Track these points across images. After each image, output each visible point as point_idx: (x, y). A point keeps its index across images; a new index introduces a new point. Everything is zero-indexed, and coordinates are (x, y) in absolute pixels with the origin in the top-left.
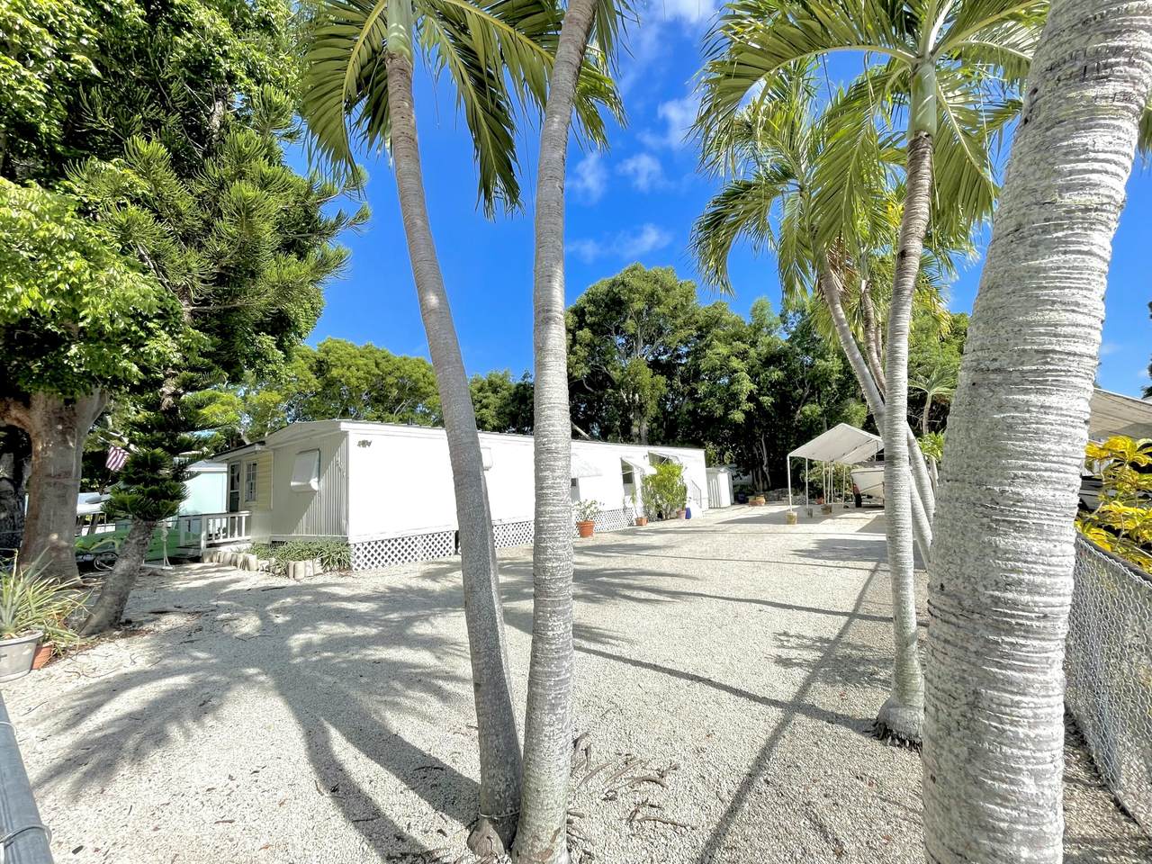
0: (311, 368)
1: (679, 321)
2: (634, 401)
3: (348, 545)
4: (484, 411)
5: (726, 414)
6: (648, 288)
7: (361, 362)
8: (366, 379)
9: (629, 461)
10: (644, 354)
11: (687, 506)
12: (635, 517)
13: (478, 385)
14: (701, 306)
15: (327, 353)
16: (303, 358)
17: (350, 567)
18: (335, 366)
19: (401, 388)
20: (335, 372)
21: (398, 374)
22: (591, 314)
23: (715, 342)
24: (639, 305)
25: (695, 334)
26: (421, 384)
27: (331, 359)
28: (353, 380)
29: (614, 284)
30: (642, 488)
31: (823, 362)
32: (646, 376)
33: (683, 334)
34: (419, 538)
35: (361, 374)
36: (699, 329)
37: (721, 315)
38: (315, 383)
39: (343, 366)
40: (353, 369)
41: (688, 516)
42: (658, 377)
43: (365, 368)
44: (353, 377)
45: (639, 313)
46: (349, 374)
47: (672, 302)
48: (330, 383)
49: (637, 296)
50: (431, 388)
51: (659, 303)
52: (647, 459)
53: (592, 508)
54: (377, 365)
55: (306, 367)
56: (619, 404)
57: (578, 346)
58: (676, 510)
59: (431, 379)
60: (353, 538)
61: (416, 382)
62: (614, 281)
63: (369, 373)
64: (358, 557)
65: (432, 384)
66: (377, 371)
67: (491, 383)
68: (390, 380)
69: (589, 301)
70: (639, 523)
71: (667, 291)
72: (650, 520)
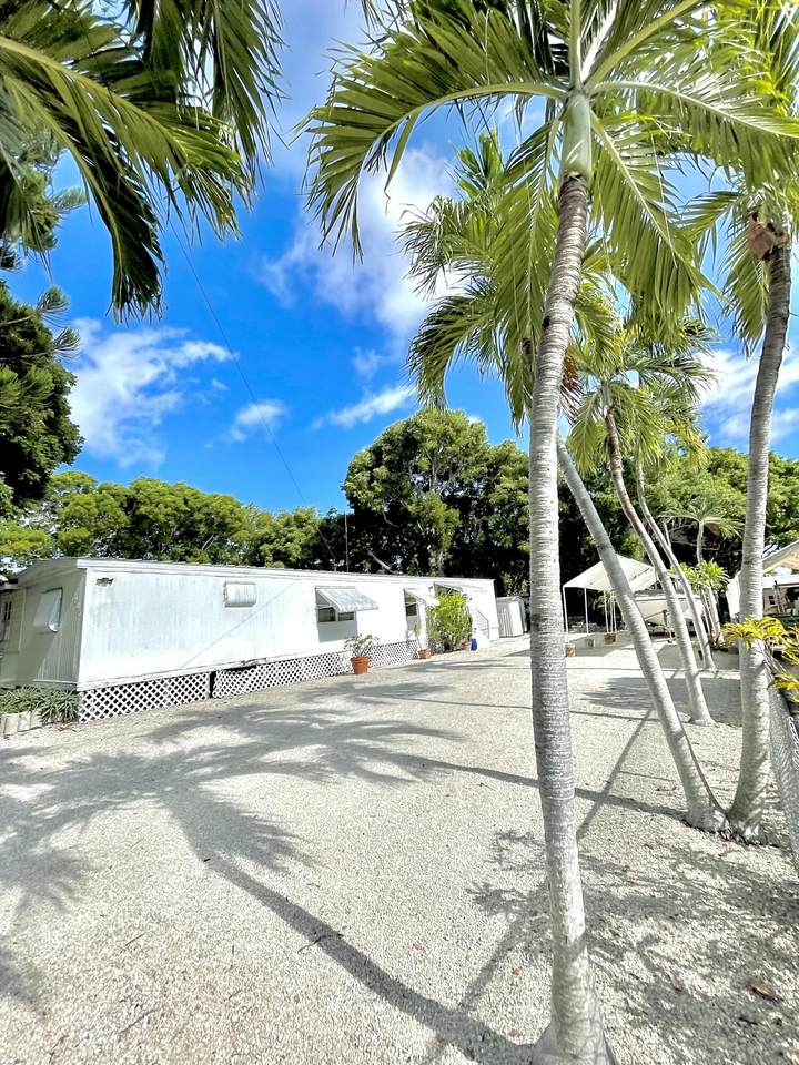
0: (121, 505)
1: (471, 459)
2: (430, 533)
3: (76, 693)
4: (288, 544)
5: (515, 545)
6: (440, 428)
7: (169, 499)
8: (175, 515)
9: (414, 593)
10: (439, 489)
11: (473, 637)
12: (419, 649)
13: (284, 520)
14: (492, 445)
15: (138, 491)
16: (114, 496)
17: (76, 717)
18: (144, 503)
19: (210, 524)
20: (143, 509)
21: (205, 510)
22: (388, 452)
23: (503, 478)
24: (430, 445)
25: (486, 470)
26: (228, 520)
27: (140, 497)
28: (161, 517)
29: (408, 424)
30: (427, 620)
31: (604, 495)
32: (440, 510)
33: (475, 470)
34: (166, 682)
35: (169, 510)
36: (490, 466)
37: (510, 451)
38: (124, 519)
39: (151, 503)
40: (161, 506)
41: (474, 647)
42: (452, 511)
43: (173, 505)
44: (161, 514)
45: (432, 451)
46: (156, 510)
47: (463, 442)
48: (139, 520)
49: (429, 435)
50: (237, 524)
51: (452, 442)
52: (433, 590)
53: (367, 643)
54: (186, 502)
55: (117, 504)
56: (417, 536)
57: (375, 483)
58: (462, 641)
59: (238, 515)
60: (83, 684)
61: (223, 517)
62: (408, 422)
63: (177, 509)
64: (88, 706)
65: (239, 520)
66: (185, 508)
67: (297, 518)
68: (198, 516)
69: (386, 441)
70: (422, 655)
71: (458, 431)
72: (434, 652)
